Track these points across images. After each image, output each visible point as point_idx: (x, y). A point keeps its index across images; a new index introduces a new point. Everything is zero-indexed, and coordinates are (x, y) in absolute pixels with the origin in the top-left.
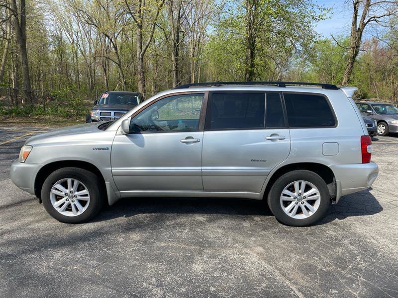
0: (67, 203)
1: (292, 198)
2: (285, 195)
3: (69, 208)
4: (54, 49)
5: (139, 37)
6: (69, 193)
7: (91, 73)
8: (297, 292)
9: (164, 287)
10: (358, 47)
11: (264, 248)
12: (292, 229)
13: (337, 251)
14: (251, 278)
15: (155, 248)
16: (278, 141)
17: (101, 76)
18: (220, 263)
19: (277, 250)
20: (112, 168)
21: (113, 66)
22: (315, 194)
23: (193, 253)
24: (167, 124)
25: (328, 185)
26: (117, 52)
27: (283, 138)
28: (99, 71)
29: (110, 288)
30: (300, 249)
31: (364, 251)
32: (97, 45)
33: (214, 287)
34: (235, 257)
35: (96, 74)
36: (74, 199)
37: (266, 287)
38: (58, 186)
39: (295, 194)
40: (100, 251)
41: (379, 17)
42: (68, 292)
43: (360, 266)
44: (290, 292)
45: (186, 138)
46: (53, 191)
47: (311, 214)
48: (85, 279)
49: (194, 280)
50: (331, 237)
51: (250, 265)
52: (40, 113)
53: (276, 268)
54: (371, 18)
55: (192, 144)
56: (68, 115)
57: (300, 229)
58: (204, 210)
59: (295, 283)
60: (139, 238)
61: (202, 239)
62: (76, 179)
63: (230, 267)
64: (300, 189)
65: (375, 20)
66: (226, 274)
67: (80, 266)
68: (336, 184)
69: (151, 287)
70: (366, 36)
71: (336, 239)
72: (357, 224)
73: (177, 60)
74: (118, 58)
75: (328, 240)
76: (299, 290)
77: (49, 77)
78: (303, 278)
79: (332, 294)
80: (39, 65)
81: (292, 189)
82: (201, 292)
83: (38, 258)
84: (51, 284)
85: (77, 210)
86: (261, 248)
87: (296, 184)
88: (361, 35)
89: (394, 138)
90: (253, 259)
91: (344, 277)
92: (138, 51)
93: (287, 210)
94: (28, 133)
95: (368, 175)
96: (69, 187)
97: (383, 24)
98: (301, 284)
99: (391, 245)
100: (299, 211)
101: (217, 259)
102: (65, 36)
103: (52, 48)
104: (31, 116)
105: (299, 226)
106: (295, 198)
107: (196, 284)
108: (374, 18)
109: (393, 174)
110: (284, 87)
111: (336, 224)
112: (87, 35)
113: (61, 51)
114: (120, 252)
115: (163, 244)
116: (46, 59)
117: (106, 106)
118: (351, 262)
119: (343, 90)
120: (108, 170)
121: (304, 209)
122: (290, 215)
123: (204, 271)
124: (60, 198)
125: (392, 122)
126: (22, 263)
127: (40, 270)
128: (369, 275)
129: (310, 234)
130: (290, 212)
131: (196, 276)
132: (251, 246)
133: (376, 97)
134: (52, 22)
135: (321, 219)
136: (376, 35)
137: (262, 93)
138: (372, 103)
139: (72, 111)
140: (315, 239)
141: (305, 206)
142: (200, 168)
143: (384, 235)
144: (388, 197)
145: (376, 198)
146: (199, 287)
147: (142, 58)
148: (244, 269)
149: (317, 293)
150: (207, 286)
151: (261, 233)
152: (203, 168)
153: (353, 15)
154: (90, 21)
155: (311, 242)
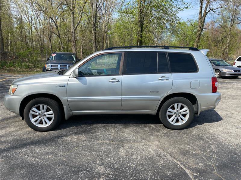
0: (40, 119)
1: (173, 113)
2: (169, 112)
3: (41, 123)
4: (17, 26)
5: (73, 19)
6: (41, 113)
7: (41, 42)
8: (181, 165)
9: (105, 166)
10: (203, 26)
11: (159, 142)
12: (173, 131)
13: (200, 143)
14: (154, 159)
15: (96, 144)
16: (166, 80)
17: (47, 43)
18: (135, 151)
19: (166, 143)
20: (68, 98)
21: (55, 37)
22: (186, 111)
23: (118, 146)
24: (97, 72)
25: (193, 106)
26: (57, 28)
27: (168, 78)
28: (46, 40)
29: (73, 167)
30: (179, 142)
31: (215, 142)
32: (45, 23)
33: (134, 164)
34: (143, 147)
35: (44, 42)
36: (44, 116)
37: (163, 163)
38: (34, 109)
39: (175, 111)
40: (63, 147)
41: (215, 9)
42: (48, 171)
43: (213, 150)
44: (177, 166)
45: (112, 79)
46: (31, 112)
47: (184, 122)
48: (57, 163)
49: (121, 161)
50: (196, 135)
51: (152, 151)
52: (11, 66)
53: (167, 153)
54: (210, 10)
55: (116, 83)
56: (29, 67)
57: (178, 131)
58: (121, 122)
59: (179, 161)
60: (85, 139)
61: (123, 138)
62: (46, 105)
63: (141, 153)
64: (177, 108)
65: (213, 11)
66: (139, 157)
67: (53, 156)
68: (198, 105)
69: (97, 166)
70: (208, 20)
71: (199, 136)
72: (210, 128)
73: (95, 34)
74: (58, 32)
75: (194, 136)
76: (182, 164)
77: (14, 44)
78: (183, 158)
79: (200, 166)
80: (8, 36)
81: (173, 108)
82: (127, 167)
83: (26, 152)
84: (37, 166)
85: (46, 123)
86: (157, 142)
87: (176, 105)
88: (204, 19)
89: (224, 80)
90: (154, 148)
91: (205, 156)
92: (72, 28)
93: (170, 120)
94: (5, 78)
95: (216, 99)
96: (41, 110)
97: (217, 13)
98: (183, 161)
99: (229, 138)
100: (177, 121)
101: (133, 149)
102: (24, 18)
103: (16, 25)
104: (5, 68)
105: (177, 130)
106: (175, 113)
107: (123, 163)
108: (212, 10)
109: (226, 99)
110: (168, 49)
111: (197, 128)
112: (38, 18)
113: (21, 28)
114: (75, 147)
115: (100, 142)
116: (12, 32)
117: (55, 61)
118: (208, 148)
119: (201, 51)
120: (65, 99)
121: (180, 120)
122: (172, 123)
123: (127, 156)
124: (35, 116)
125: (223, 70)
126: (17, 155)
127: (28, 159)
128: (219, 154)
129: (184, 134)
130: (172, 121)
131: (123, 159)
132: (152, 141)
133: (212, 56)
134: (15, 9)
135: (189, 125)
136: (213, 19)
137: (156, 53)
138: (211, 59)
139: (31, 65)
140: (187, 136)
141: (181, 118)
142: (120, 97)
143: (225, 133)
144: (225, 112)
145: (218, 113)
146: (125, 164)
147: (75, 32)
148: (150, 154)
149: (192, 165)
150: (130, 164)
151: (156, 134)
152: (122, 97)
153: (200, 8)
154: (40, 9)
155: (185, 138)
